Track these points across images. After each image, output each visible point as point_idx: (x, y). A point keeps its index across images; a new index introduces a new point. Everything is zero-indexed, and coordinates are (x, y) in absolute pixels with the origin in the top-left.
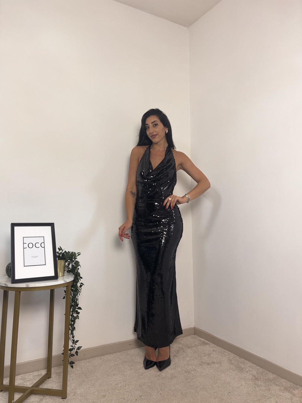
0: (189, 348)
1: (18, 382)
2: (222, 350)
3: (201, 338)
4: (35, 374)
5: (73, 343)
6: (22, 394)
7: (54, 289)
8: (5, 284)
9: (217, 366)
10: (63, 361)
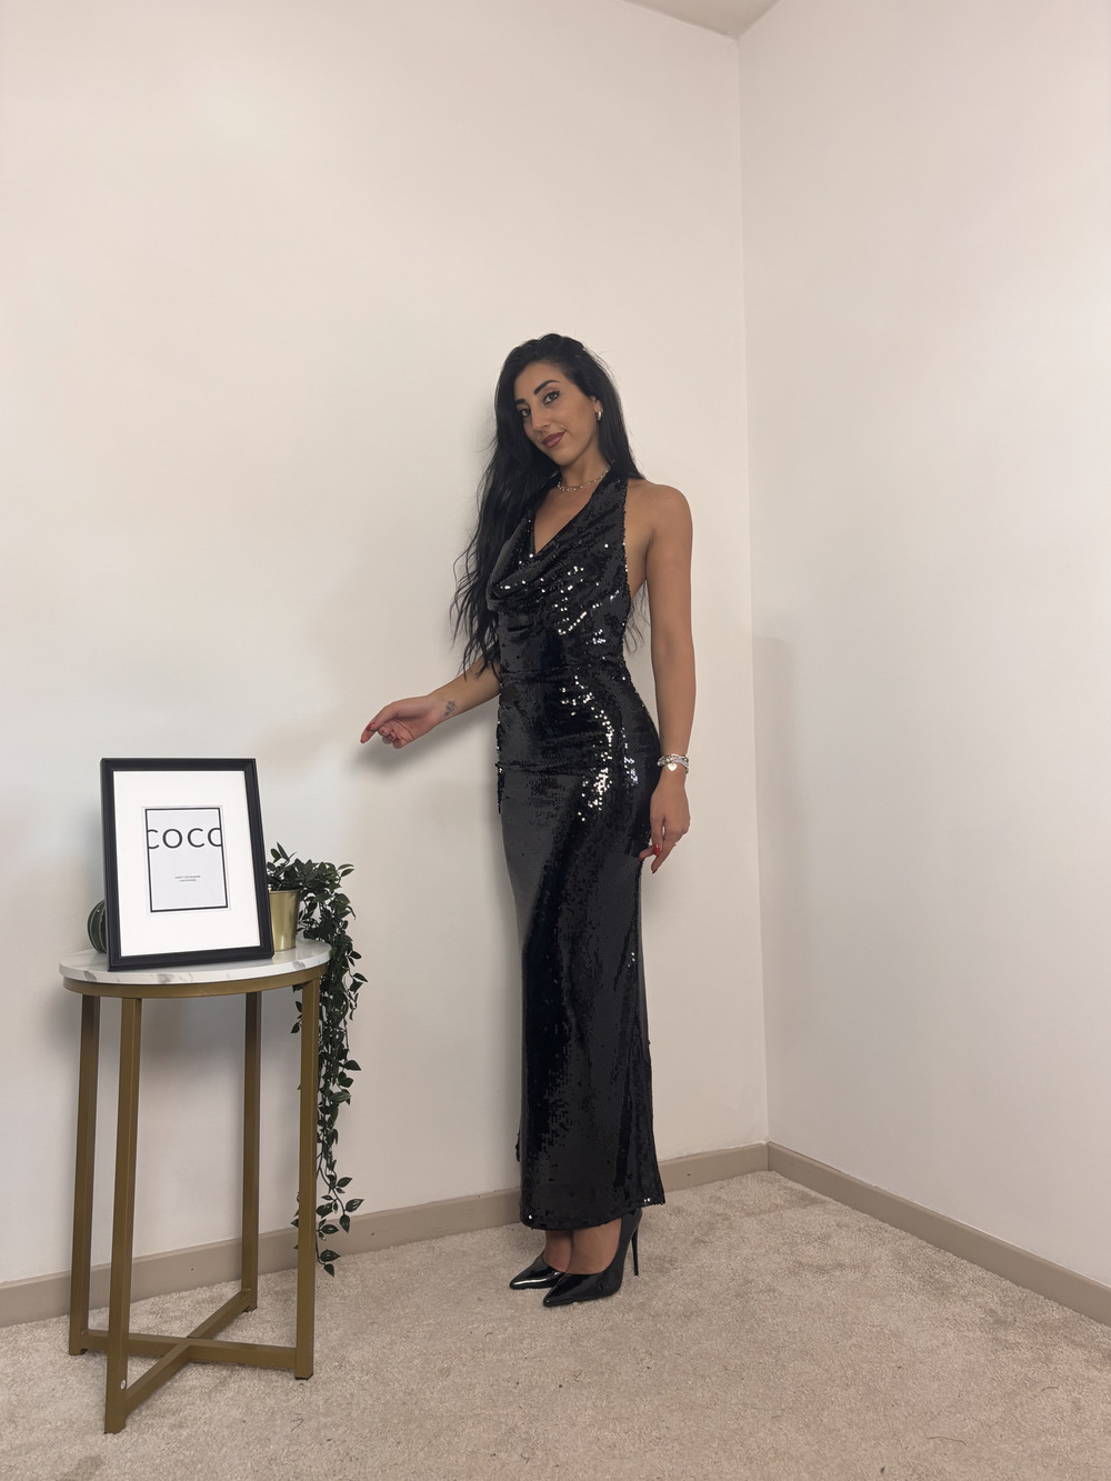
0: (748, 1215)
1: (142, 1320)
2: (870, 1223)
3: (795, 1181)
4: (200, 1296)
5: (332, 1187)
6: (154, 1363)
7: (260, 992)
8: (86, 972)
9: (852, 1276)
10: (296, 1247)
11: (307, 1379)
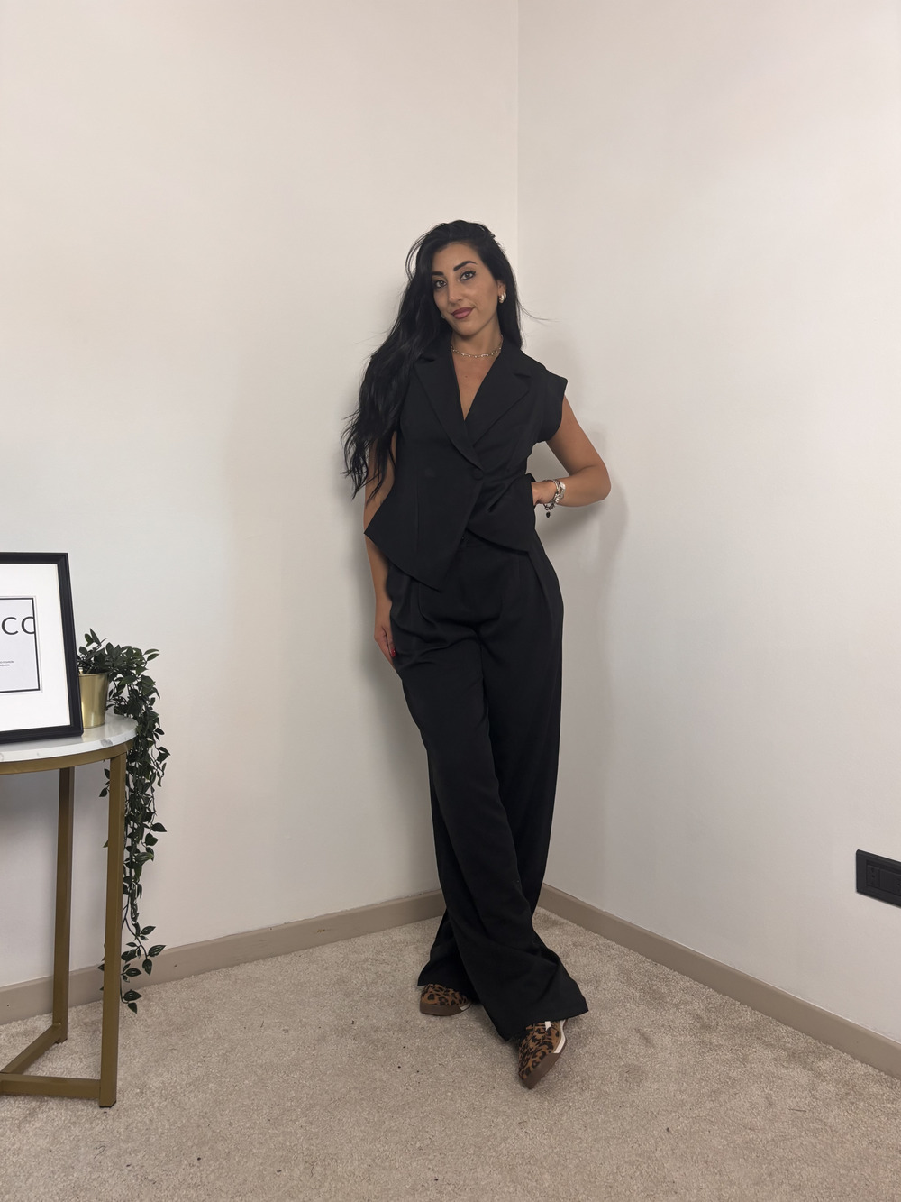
4: (14, 1030)
5: (137, 935)
11: (110, 1107)
